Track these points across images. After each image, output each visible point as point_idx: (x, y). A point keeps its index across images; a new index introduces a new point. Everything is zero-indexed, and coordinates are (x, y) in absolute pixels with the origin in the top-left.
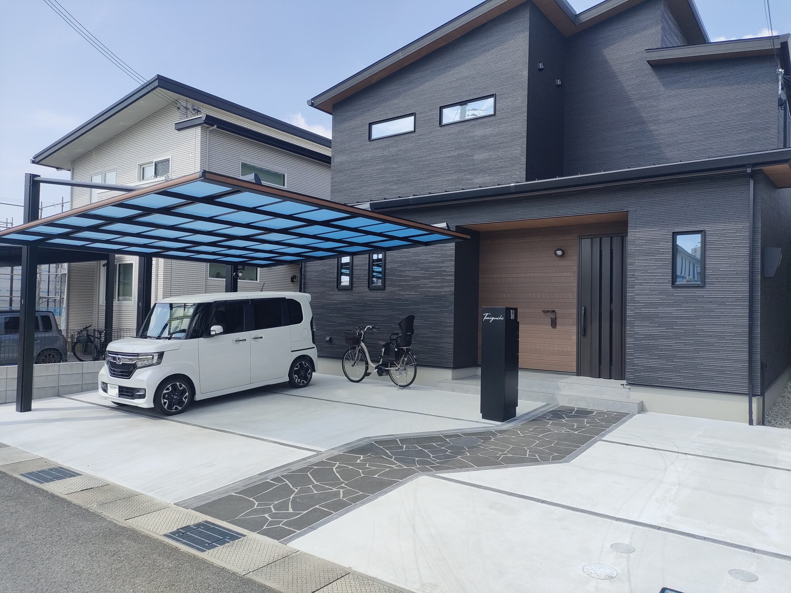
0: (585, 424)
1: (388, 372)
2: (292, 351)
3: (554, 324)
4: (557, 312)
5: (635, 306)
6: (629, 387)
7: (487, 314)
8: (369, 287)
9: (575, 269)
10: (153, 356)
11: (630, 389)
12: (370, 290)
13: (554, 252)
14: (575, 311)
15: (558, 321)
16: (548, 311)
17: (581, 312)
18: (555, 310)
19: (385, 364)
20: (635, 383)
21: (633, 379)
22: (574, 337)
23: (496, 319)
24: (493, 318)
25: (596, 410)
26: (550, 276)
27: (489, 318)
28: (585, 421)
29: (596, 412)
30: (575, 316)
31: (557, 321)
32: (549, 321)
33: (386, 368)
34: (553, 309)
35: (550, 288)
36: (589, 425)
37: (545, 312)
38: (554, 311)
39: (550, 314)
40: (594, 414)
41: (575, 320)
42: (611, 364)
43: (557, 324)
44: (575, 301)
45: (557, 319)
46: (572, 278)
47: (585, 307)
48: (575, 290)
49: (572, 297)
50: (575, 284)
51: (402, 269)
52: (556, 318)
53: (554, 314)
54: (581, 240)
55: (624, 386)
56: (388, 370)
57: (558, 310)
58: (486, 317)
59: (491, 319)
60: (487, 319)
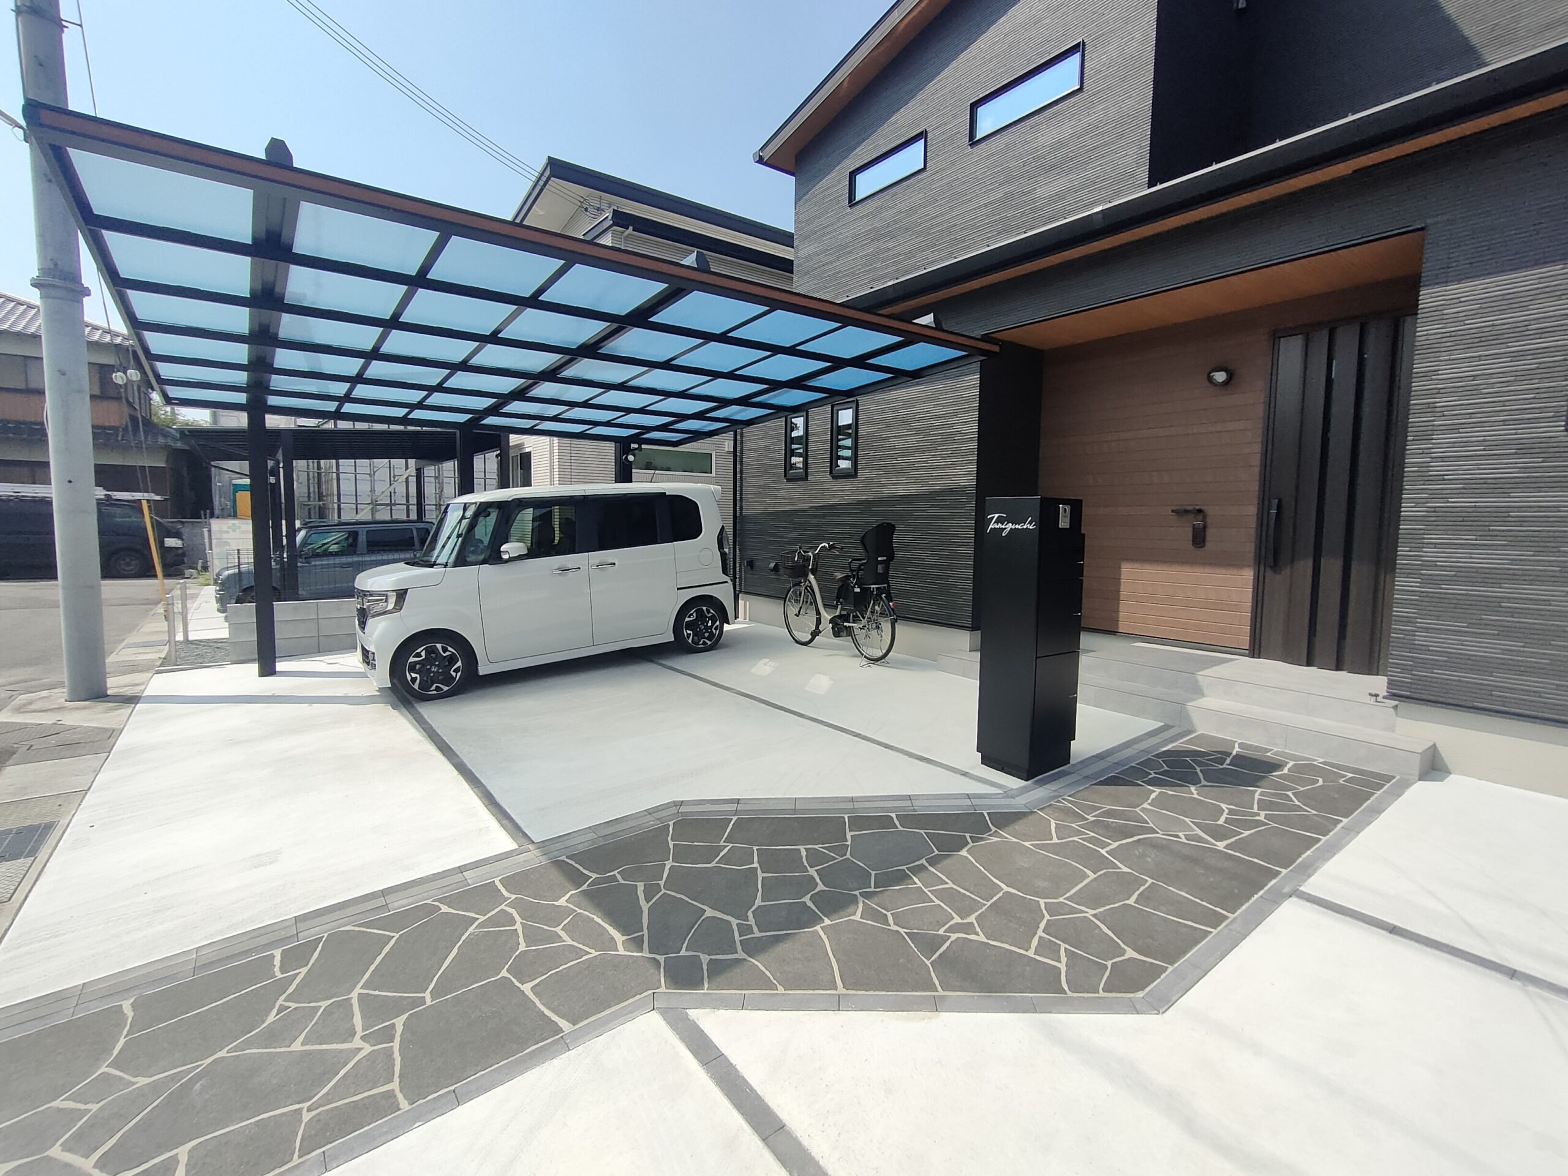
0: (1255, 810)
1: (850, 632)
2: (678, 589)
3: (1199, 539)
4: (1208, 513)
5: (1429, 492)
6: (1396, 703)
7: (997, 515)
8: (831, 472)
9: (1260, 411)
10: (387, 596)
11: (1395, 707)
12: (833, 477)
13: (1206, 376)
14: (1252, 510)
15: (1211, 533)
16: (1186, 512)
17: (1269, 513)
18: (1202, 508)
19: (844, 618)
20: (1414, 695)
21: (1409, 685)
23: (1017, 526)
24: (1010, 526)
25: (1293, 758)
27: (1000, 526)
28: (1257, 796)
29: (1291, 763)
30: (1253, 523)
31: (1208, 534)
32: (1186, 533)
33: (845, 624)
34: (1198, 508)
35: (1193, 459)
36: (1266, 816)
37: (1181, 513)
38: (1200, 511)
39: (1191, 516)
40: (1286, 771)
41: (1253, 532)
42: (1342, 636)
43: (1208, 539)
44: (1255, 487)
45: (1207, 529)
47: (1280, 501)
48: (1256, 460)
49: (1249, 480)
50: (1257, 448)
51: (885, 435)
52: (1205, 527)
53: (1200, 517)
54: (1277, 340)
55: (1379, 699)
56: (849, 627)
57: (1210, 510)
58: (995, 523)
59: (1005, 529)
60: (996, 527)
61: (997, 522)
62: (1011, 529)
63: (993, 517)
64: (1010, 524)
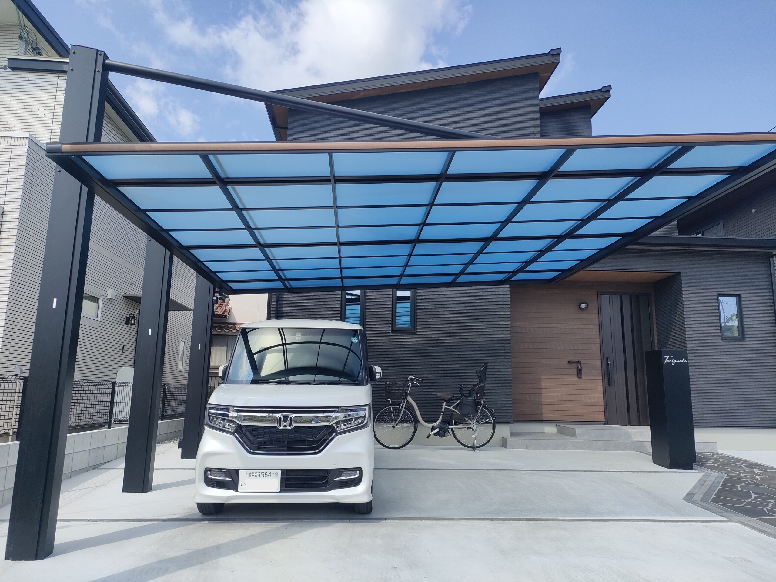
3: (579, 374)
4: (582, 363)
7: (668, 357)
8: (392, 330)
9: (597, 322)
12: (393, 333)
13: (578, 306)
14: (599, 362)
15: (584, 371)
16: (573, 362)
17: (605, 363)
18: (580, 360)
22: (600, 387)
23: (679, 361)
24: (675, 361)
26: (573, 327)
27: (670, 361)
30: (599, 367)
32: (574, 371)
34: (578, 360)
35: (573, 339)
37: (571, 362)
38: (579, 362)
39: (575, 364)
41: (600, 371)
42: (638, 411)
43: (583, 374)
45: (582, 370)
46: (594, 330)
47: (609, 358)
48: (598, 342)
49: (596, 348)
50: (598, 337)
52: (581, 368)
53: (579, 364)
54: (599, 296)
56: (451, 428)
57: (583, 362)
58: (667, 360)
59: (673, 362)
60: (669, 361)
61: (669, 359)
62: (676, 362)
63: (667, 357)
64: (675, 360)
